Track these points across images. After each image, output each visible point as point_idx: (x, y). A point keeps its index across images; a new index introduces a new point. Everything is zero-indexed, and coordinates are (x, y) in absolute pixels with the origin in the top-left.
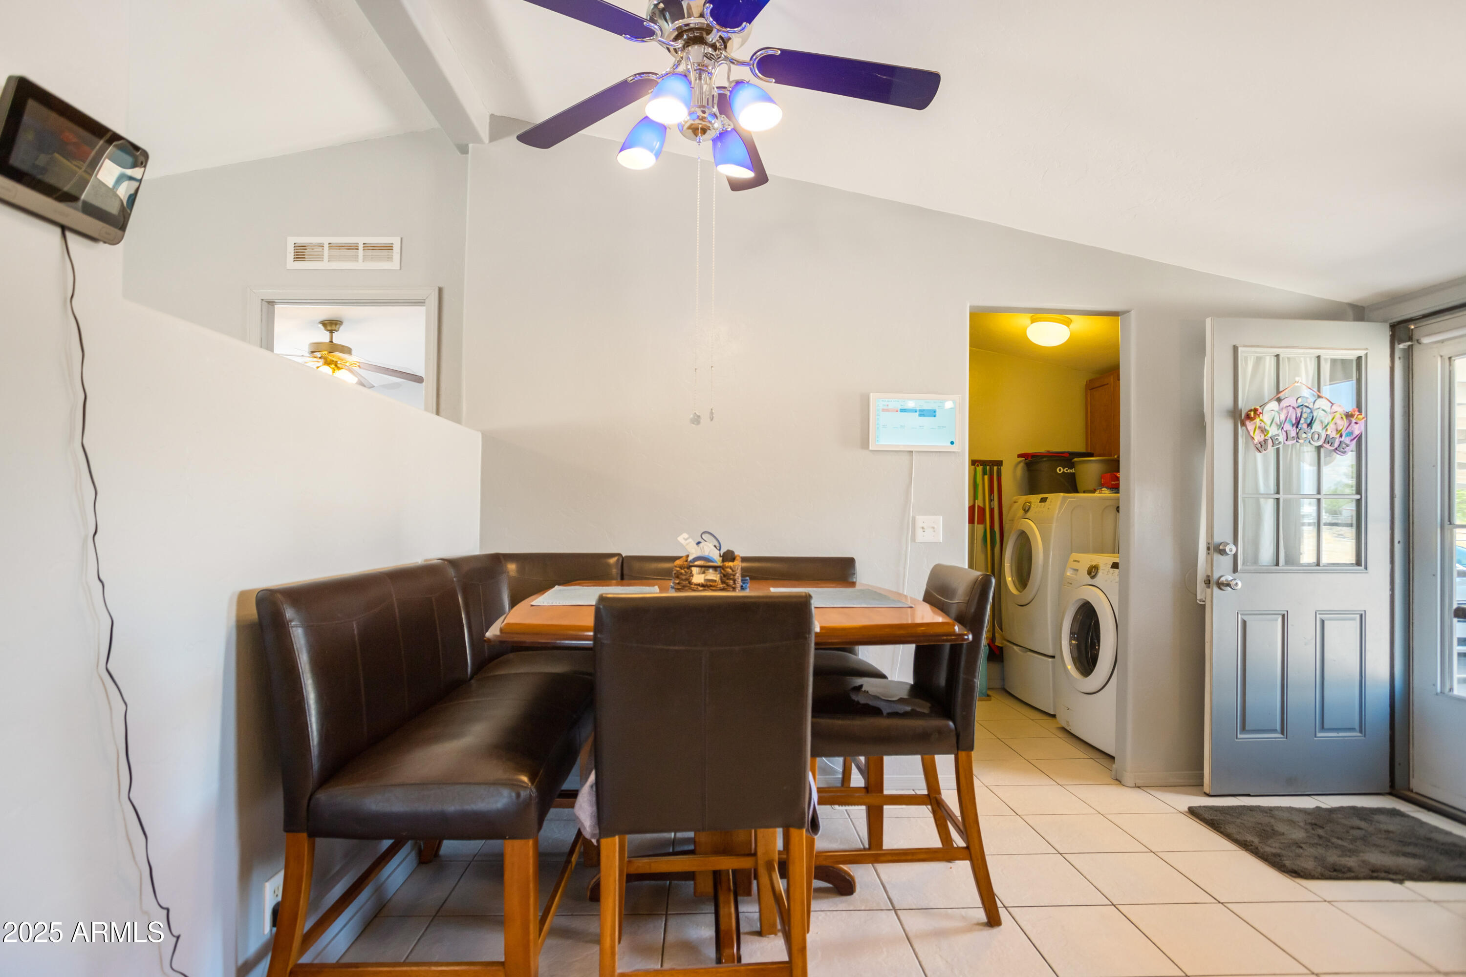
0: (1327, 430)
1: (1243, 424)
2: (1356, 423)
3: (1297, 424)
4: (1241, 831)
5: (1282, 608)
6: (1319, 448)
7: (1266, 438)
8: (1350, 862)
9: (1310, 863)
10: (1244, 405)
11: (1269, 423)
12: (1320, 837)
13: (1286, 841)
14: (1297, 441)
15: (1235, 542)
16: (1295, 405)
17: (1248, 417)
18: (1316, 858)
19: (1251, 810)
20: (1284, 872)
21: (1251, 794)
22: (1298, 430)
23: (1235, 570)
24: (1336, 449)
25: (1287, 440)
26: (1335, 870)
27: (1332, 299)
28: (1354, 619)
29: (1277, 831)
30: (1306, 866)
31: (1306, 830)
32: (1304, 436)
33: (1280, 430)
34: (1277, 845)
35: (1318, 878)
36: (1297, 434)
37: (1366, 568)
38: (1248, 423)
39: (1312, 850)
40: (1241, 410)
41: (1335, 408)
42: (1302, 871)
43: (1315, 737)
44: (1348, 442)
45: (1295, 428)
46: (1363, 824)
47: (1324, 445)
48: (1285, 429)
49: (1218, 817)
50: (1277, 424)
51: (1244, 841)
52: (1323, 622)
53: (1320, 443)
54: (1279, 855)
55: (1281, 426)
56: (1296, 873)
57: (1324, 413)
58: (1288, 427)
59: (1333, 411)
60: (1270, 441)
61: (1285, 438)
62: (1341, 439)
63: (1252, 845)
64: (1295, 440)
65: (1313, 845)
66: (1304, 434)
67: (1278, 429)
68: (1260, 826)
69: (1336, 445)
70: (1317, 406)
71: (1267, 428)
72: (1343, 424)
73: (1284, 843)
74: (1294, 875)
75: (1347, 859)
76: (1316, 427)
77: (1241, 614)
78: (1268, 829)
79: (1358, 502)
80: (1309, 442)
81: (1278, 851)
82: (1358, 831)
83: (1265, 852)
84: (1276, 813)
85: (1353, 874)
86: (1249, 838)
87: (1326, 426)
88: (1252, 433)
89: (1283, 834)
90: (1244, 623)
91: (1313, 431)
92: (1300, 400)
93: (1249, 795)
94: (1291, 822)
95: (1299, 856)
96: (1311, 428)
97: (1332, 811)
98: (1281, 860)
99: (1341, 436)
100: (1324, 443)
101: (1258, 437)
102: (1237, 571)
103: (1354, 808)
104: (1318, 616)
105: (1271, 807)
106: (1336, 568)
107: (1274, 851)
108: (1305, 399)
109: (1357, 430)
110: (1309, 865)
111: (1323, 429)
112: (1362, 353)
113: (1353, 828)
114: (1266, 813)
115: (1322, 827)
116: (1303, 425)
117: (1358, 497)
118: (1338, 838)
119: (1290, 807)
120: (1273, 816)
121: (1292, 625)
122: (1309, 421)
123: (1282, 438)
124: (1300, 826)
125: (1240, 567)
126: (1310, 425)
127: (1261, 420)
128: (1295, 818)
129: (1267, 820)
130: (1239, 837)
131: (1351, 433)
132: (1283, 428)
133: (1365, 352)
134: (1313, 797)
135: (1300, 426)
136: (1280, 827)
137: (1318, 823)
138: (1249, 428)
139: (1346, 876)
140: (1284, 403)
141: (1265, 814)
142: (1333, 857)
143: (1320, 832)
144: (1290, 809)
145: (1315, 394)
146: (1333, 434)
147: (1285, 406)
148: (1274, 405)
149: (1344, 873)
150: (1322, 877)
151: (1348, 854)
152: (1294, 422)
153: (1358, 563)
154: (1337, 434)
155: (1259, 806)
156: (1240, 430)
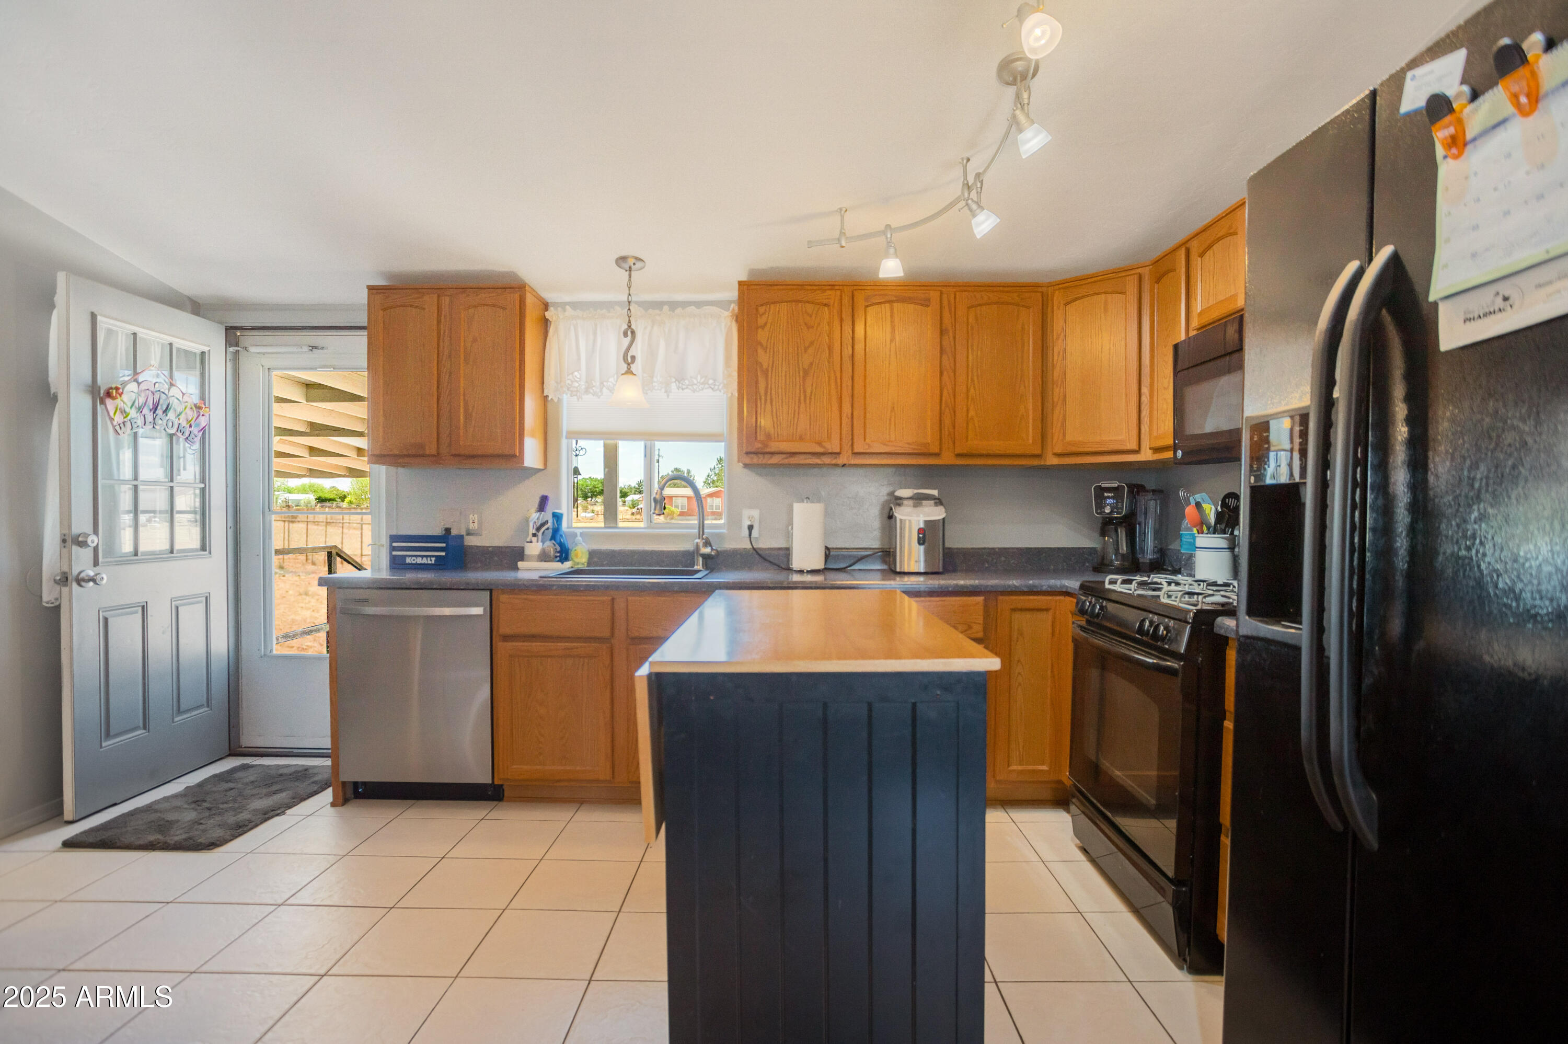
0: (179, 419)
1: (102, 402)
2: (203, 415)
3: (155, 409)
4: (140, 836)
5: (141, 599)
6: (171, 436)
7: (125, 420)
8: (244, 816)
9: (218, 831)
10: (103, 382)
11: (129, 404)
12: (209, 809)
13: (186, 825)
14: (154, 427)
15: (96, 531)
16: (152, 389)
17: (108, 394)
18: (220, 825)
19: (132, 815)
20: (202, 849)
21: (117, 802)
22: (155, 415)
23: (96, 563)
24: (187, 438)
25: (145, 425)
26: (240, 827)
27: (175, 288)
28: (201, 602)
29: (172, 821)
30: (217, 835)
31: (193, 809)
32: (160, 422)
33: (138, 414)
34: (181, 831)
35: (231, 840)
36: (154, 419)
37: (210, 553)
38: (109, 402)
39: (211, 821)
40: (100, 387)
41: (186, 398)
42: (218, 841)
43: (173, 722)
44: (196, 433)
45: (152, 413)
46: (231, 785)
47: (177, 433)
48: (143, 413)
49: (105, 835)
50: (136, 407)
51: (150, 842)
52: (177, 608)
53: (173, 431)
54: (190, 838)
55: (140, 410)
56: (212, 845)
57: (178, 401)
58: (146, 411)
59: (184, 400)
60: (128, 425)
61: (143, 423)
62: (190, 429)
63: (159, 843)
64: (152, 426)
65: (210, 817)
66: (160, 421)
67: (137, 413)
68: (153, 824)
69: (187, 434)
70: (171, 394)
71: (127, 410)
72: (191, 414)
73: (185, 827)
74: (211, 847)
75: (242, 815)
76: (171, 415)
77: (102, 612)
78: (161, 823)
79: (203, 490)
80: (165, 429)
81: (187, 835)
82: (232, 791)
83: (176, 842)
84: (156, 807)
85: (253, 823)
86: (151, 838)
87: (179, 415)
88: (112, 414)
89: (178, 821)
90: (106, 620)
91: (167, 418)
92: (157, 385)
93: (115, 804)
94: (177, 808)
95: (204, 831)
96: (166, 415)
97: (200, 785)
98: (194, 841)
99: (191, 426)
100: (177, 431)
101: (118, 418)
102: (98, 565)
103: (215, 776)
104: (173, 603)
105: (147, 805)
106: (187, 554)
107: (184, 836)
108: (161, 385)
109: (203, 421)
110: (218, 833)
111: (176, 418)
112: (206, 349)
113: (226, 791)
114: (149, 811)
115: (205, 801)
116: (159, 412)
117: (203, 486)
118: (223, 803)
119: (165, 797)
120: (156, 811)
121: (151, 616)
122: (164, 408)
123: (140, 422)
124: (186, 809)
125: (101, 559)
126: (165, 411)
127: (122, 401)
128: (178, 803)
129: (154, 816)
130: (141, 842)
131: (198, 425)
132: (141, 412)
133: (208, 348)
134: (174, 781)
135: (157, 412)
136: (171, 817)
137: (198, 799)
138: (109, 407)
139: (249, 827)
140: (143, 387)
141: (148, 813)
142: (231, 819)
143: (206, 805)
144: (166, 799)
145: (167, 380)
146: (184, 424)
147: (144, 388)
148: (133, 386)
149: (247, 826)
150: (235, 837)
151: (240, 810)
152: (151, 407)
153: (203, 548)
154: (187, 423)
155: (137, 808)
156: (99, 408)
